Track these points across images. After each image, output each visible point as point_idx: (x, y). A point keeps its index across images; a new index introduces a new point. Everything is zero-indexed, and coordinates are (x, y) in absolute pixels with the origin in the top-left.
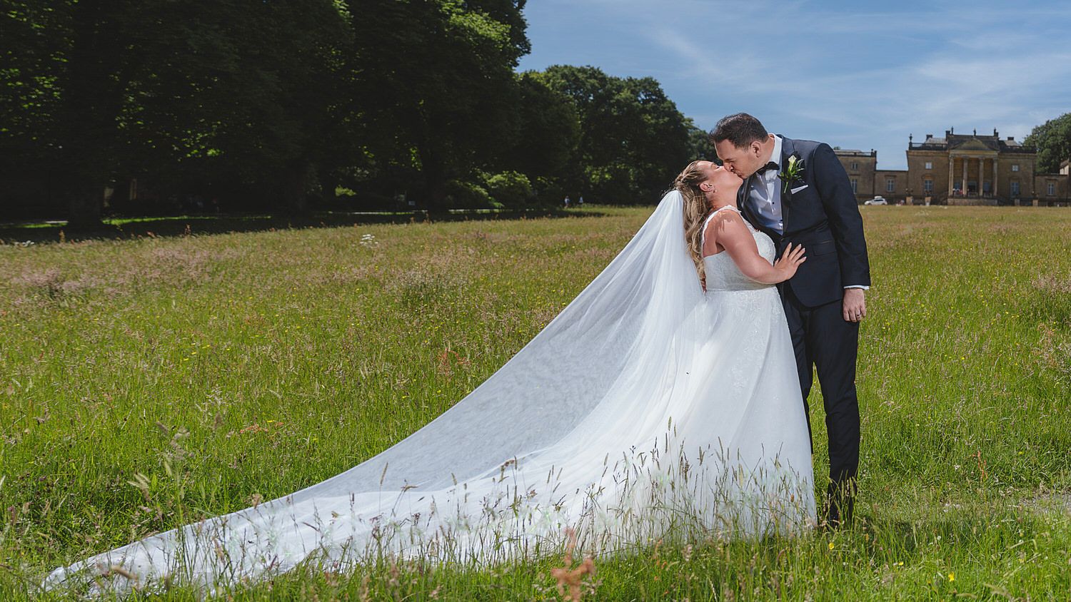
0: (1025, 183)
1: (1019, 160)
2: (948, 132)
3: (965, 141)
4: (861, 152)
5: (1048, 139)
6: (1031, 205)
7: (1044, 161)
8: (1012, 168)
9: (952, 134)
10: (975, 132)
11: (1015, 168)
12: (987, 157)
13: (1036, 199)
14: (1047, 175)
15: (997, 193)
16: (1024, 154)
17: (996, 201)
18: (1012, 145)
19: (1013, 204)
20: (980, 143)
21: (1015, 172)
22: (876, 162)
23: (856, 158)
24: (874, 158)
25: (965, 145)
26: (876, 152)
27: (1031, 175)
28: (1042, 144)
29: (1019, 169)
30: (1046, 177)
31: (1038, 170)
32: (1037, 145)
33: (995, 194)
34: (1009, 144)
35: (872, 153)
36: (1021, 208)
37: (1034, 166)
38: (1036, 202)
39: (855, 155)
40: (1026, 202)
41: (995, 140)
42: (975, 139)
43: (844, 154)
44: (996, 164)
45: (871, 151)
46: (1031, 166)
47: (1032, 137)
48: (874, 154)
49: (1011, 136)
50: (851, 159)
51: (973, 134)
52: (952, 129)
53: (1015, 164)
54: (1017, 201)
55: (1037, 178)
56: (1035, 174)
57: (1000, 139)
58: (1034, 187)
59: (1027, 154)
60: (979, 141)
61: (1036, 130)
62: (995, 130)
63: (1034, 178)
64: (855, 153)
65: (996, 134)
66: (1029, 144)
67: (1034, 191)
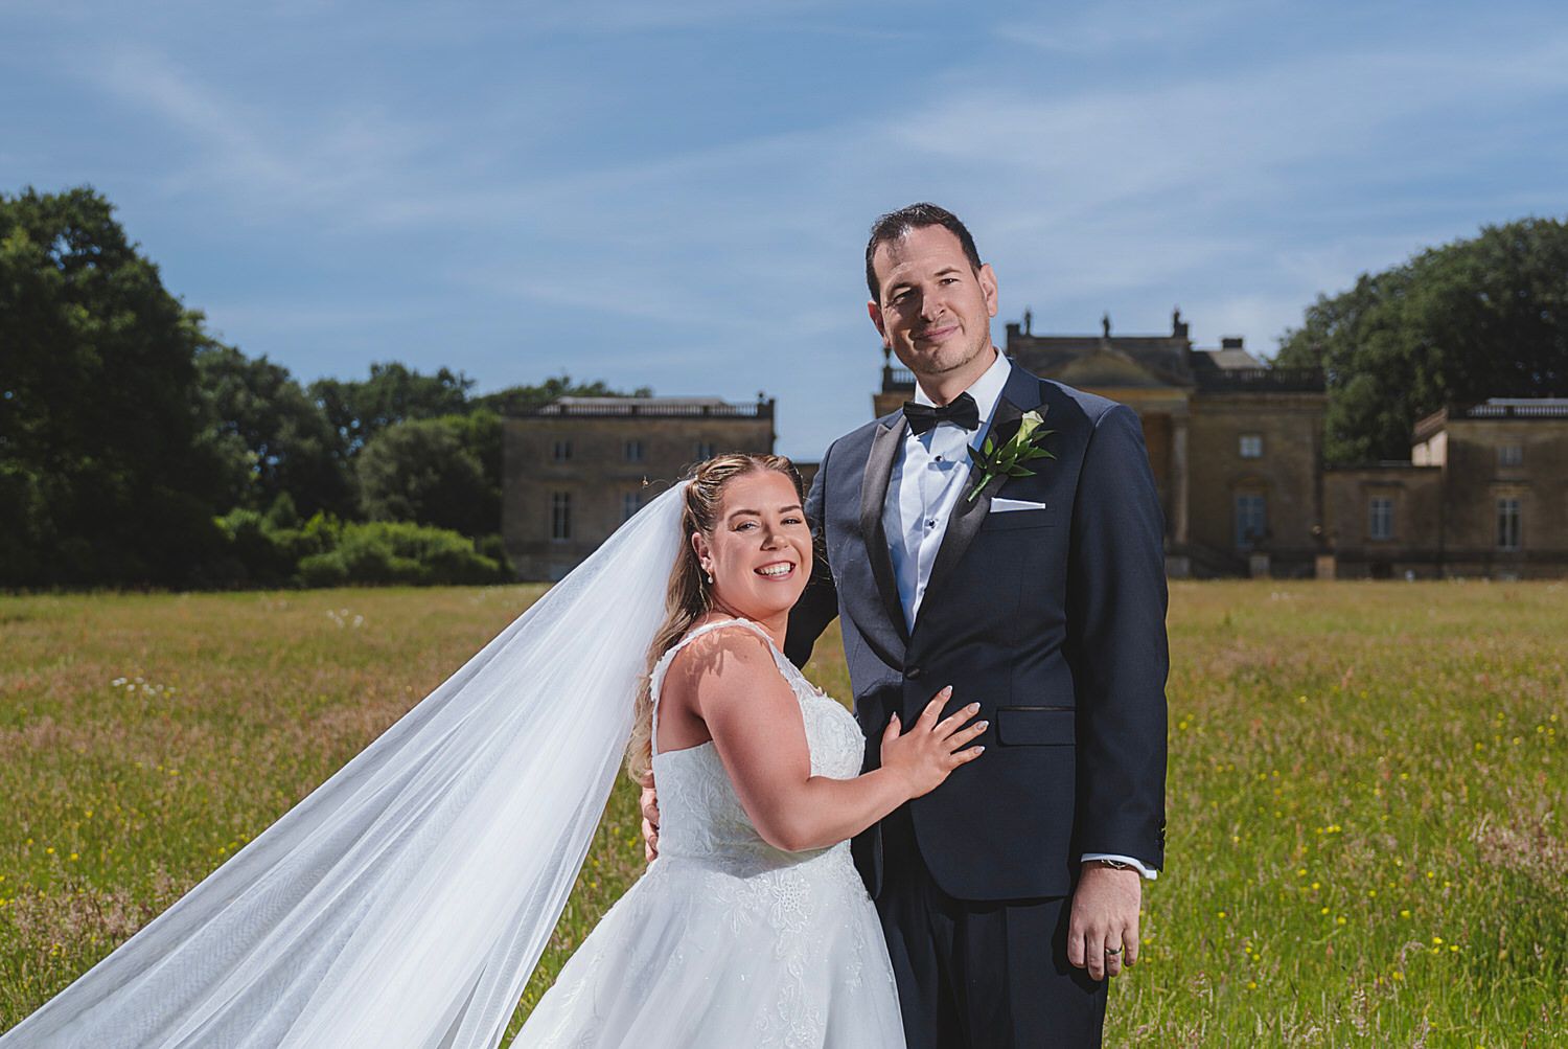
0: (1287, 499)
1: (1263, 418)
2: (1012, 330)
3: (1072, 358)
4: (723, 405)
5: (1366, 340)
6: (1311, 575)
7: (1352, 420)
8: (1237, 446)
9: (1028, 335)
10: (1106, 324)
11: (1250, 447)
12: (1152, 409)
13: (1327, 552)
14: (1363, 468)
15: (1190, 533)
16: (1282, 397)
17: (1185, 565)
18: (1237, 364)
19: (1246, 572)
20: (1126, 364)
21: (1251, 459)
22: (773, 437)
23: (710, 425)
24: (765, 424)
25: (1078, 370)
26: (772, 402)
27: (1308, 471)
28: (1343, 359)
29: (1265, 447)
30: (1364, 476)
31: (1333, 451)
32: (1326, 361)
33: (1181, 536)
34: (1227, 361)
35: (760, 406)
36: (1278, 585)
37: (1319, 436)
38: (1326, 564)
39: (705, 413)
40: (1294, 564)
41: (1179, 351)
42: (1107, 348)
43: (670, 411)
44: (1181, 436)
45: (755, 400)
46: (1308, 439)
47: (1308, 335)
48: (766, 411)
49: (1233, 334)
50: (694, 429)
51: (1099, 332)
52: (1028, 317)
53: (1250, 433)
54: (1260, 562)
55: (1330, 480)
56: (1323, 467)
57: (1195, 348)
58: (1319, 512)
59: (1292, 396)
60: (1121, 354)
61: (1324, 313)
62: (1176, 316)
63: (1318, 478)
64: (706, 408)
65: (1181, 329)
66: (1298, 360)
67: (1321, 524)
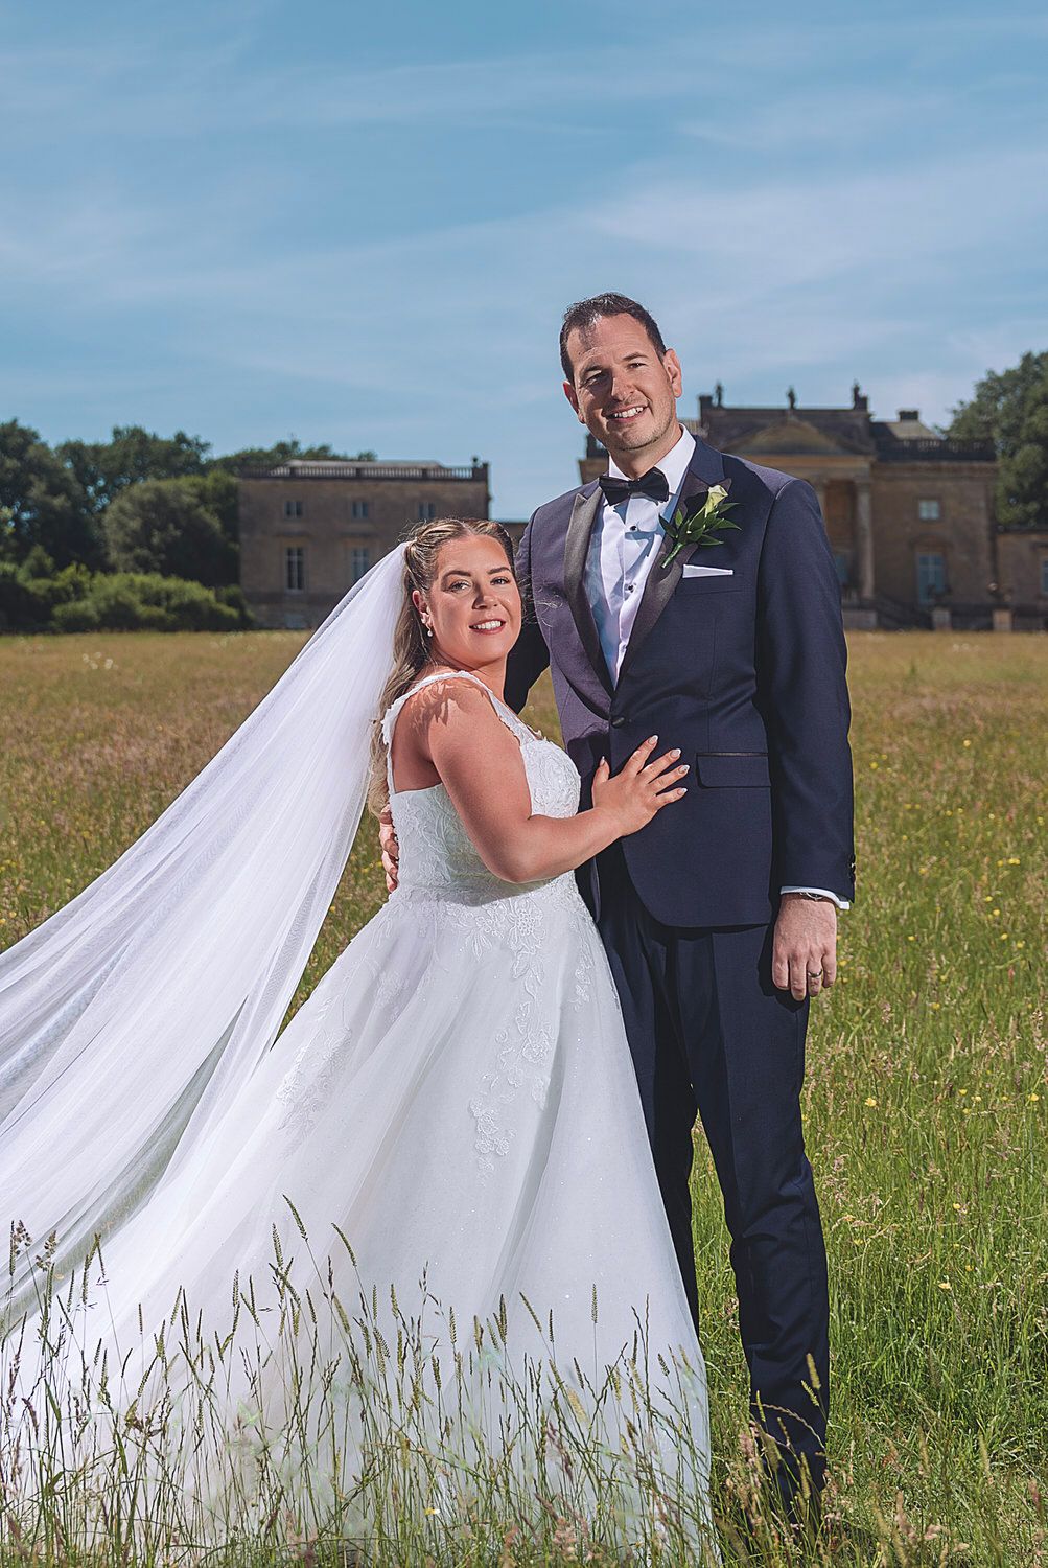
0: (965, 558)
1: (940, 484)
2: (705, 401)
3: (763, 427)
4: (440, 468)
5: (1032, 414)
6: (989, 627)
7: (1021, 485)
8: (916, 511)
9: (720, 406)
10: (791, 396)
11: (928, 510)
12: (838, 475)
13: (1004, 607)
14: (1033, 531)
15: (876, 589)
16: (956, 464)
17: (872, 617)
18: (914, 435)
19: (927, 625)
20: (812, 434)
21: (929, 521)
22: (488, 499)
23: (429, 487)
24: (479, 486)
25: (762, 439)
26: (485, 466)
27: (983, 534)
28: (1008, 433)
29: (942, 510)
30: (1035, 538)
31: (1006, 515)
32: (996, 433)
33: (868, 591)
34: (904, 432)
35: (474, 469)
36: (959, 637)
37: (992, 501)
38: (1002, 618)
39: (426, 475)
40: (973, 618)
41: (860, 423)
42: (793, 419)
43: (391, 473)
44: (864, 500)
45: (470, 464)
46: (982, 504)
47: (977, 408)
48: (481, 474)
49: (909, 407)
50: (413, 491)
51: (785, 404)
52: (719, 389)
53: (929, 498)
54: (941, 616)
55: (1006, 542)
56: (997, 529)
57: (876, 419)
58: (995, 571)
59: (965, 465)
60: (806, 424)
61: (992, 388)
62: (856, 390)
63: (993, 539)
64: (425, 471)
65: (861, 402)
66: (970, 431)
67: (996, 582)
